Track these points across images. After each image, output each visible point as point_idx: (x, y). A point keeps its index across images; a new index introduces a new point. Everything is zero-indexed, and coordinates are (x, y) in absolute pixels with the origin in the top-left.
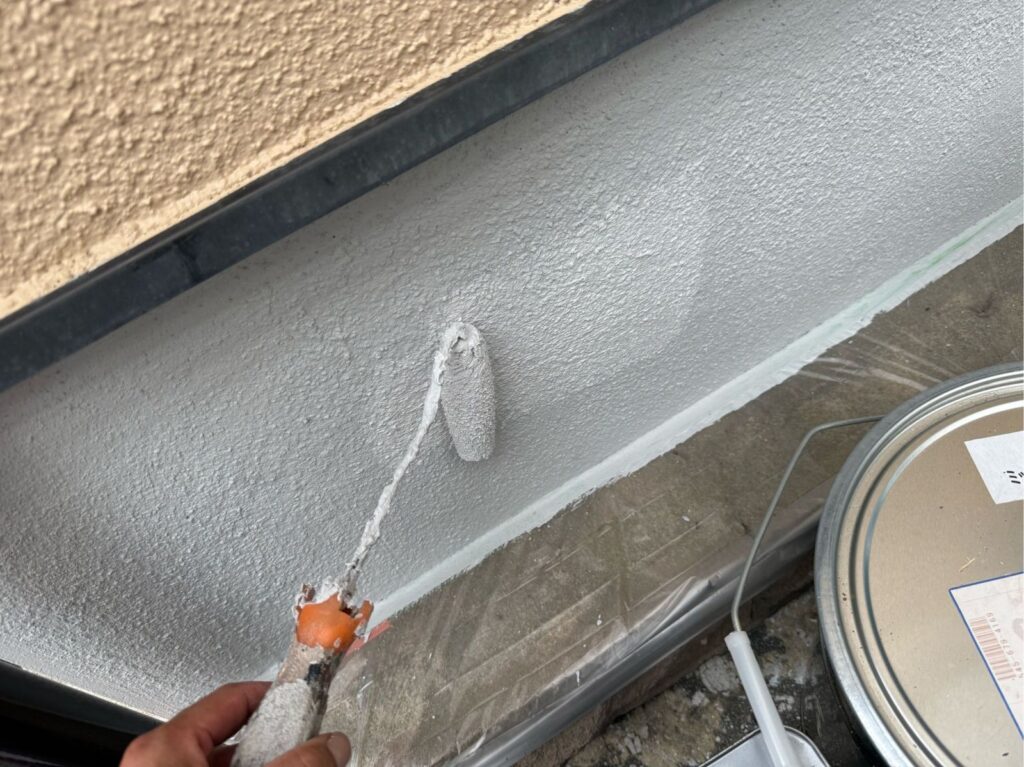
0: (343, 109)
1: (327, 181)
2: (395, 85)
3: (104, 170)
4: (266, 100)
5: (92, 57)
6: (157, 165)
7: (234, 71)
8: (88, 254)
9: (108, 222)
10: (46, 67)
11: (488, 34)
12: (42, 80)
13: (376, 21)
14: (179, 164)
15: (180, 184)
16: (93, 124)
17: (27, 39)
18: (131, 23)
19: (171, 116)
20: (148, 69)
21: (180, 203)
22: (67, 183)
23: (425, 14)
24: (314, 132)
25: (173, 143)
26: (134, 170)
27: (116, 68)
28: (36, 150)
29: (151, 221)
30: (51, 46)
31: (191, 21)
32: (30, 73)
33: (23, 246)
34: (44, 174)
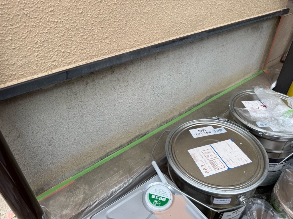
0: (94, 59)
1: (90, 68)
2: (101, 57)
3: (58, 59)
4: (83, 54)
5: (63, 43)
6: (66, 60)
7: (81, 49)
8: (51, 71)
9: (56, 67)
10: (57, 43)
11: (115, 53)
12: (56, 44)
13: (101, 47)
14: (69, 61)
15: (68, 64)
16: (59, 52)
17: (56, 38)
18: (70, 40)
19: (70, 54)
20: (69, 46)
21: (67, 67)
22: (53, 59)
23: (107, 48)
24: (89, 61)
25: (69, 57)
26: (63, 60)
27: (66, 45)
28: (51, 54)
29: (62, 68)
30: (59, 40)
31: (77, 41)
32: (55, 43)
33: (43, 67)
34: (50, 57)
